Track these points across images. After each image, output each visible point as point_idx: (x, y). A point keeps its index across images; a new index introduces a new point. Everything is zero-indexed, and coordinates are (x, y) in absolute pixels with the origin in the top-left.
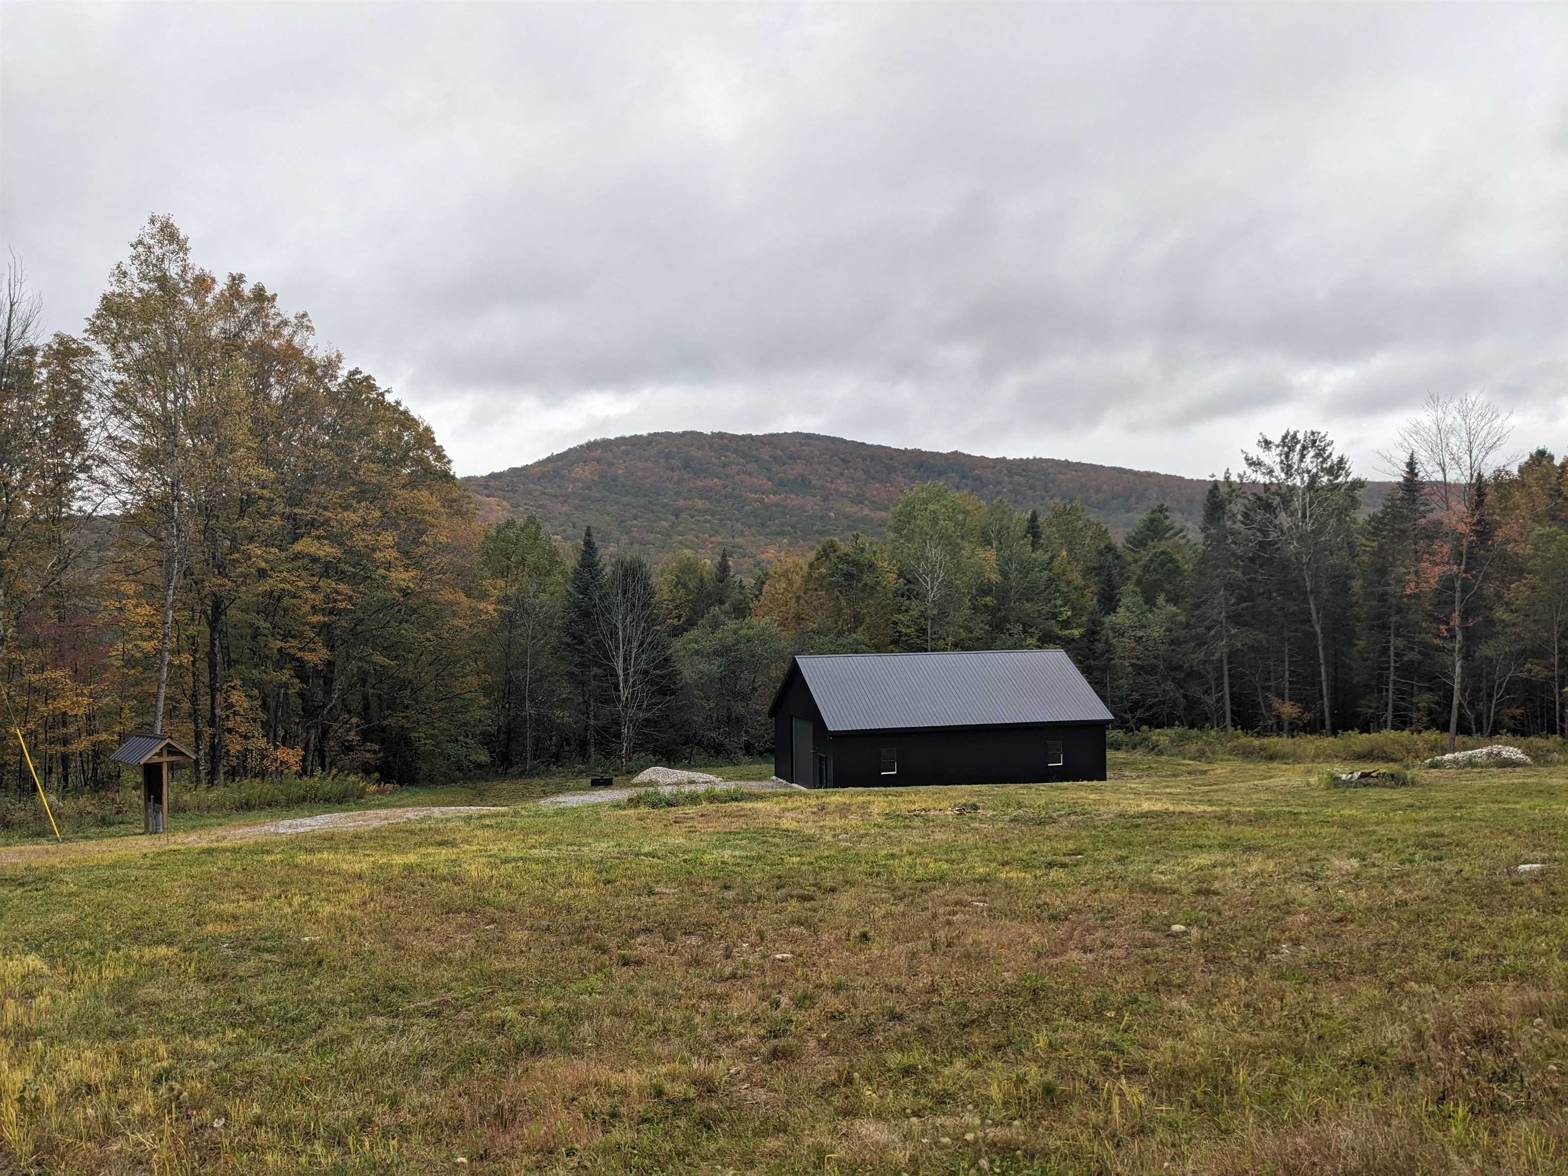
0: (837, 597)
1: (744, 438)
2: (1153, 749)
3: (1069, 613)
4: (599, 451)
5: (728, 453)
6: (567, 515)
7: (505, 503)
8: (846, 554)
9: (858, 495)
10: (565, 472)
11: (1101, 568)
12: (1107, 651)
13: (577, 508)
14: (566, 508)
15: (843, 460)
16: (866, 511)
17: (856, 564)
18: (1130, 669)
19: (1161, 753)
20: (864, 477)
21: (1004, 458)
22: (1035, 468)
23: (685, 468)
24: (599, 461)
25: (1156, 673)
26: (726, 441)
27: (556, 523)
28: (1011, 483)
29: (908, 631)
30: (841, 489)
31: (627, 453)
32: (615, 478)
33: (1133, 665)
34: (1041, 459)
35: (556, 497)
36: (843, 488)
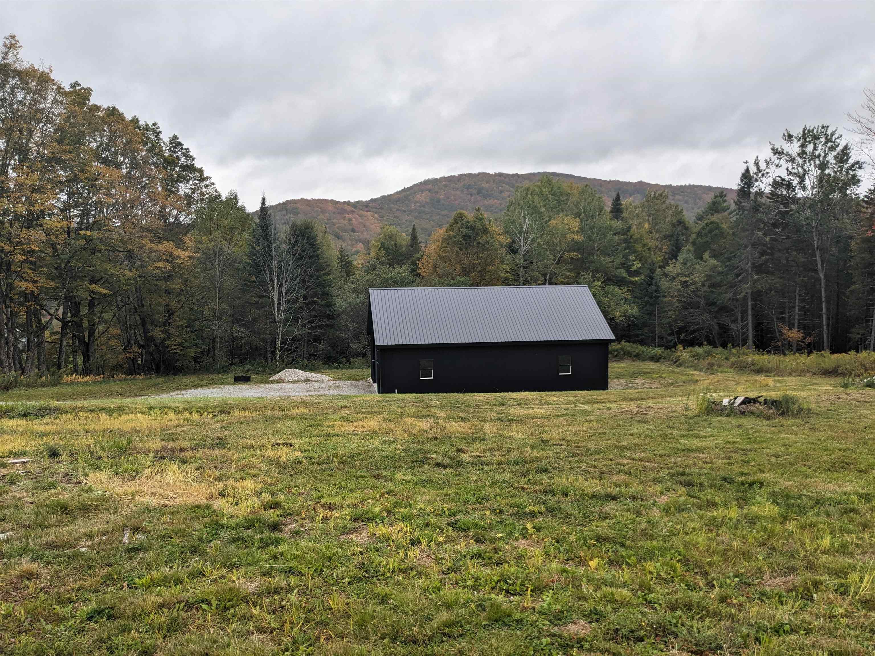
4: (431, 185)
5: (504, 185)
7: (376, 215)
10: (411, 197)
21: (671, 185)
22: (689, 191)
23: (478, 194)
24: (429, 191)
26: (503, 178)
31: (444, 186)
32: (439, 201)
34: (693, 185)
35: (405, 211)
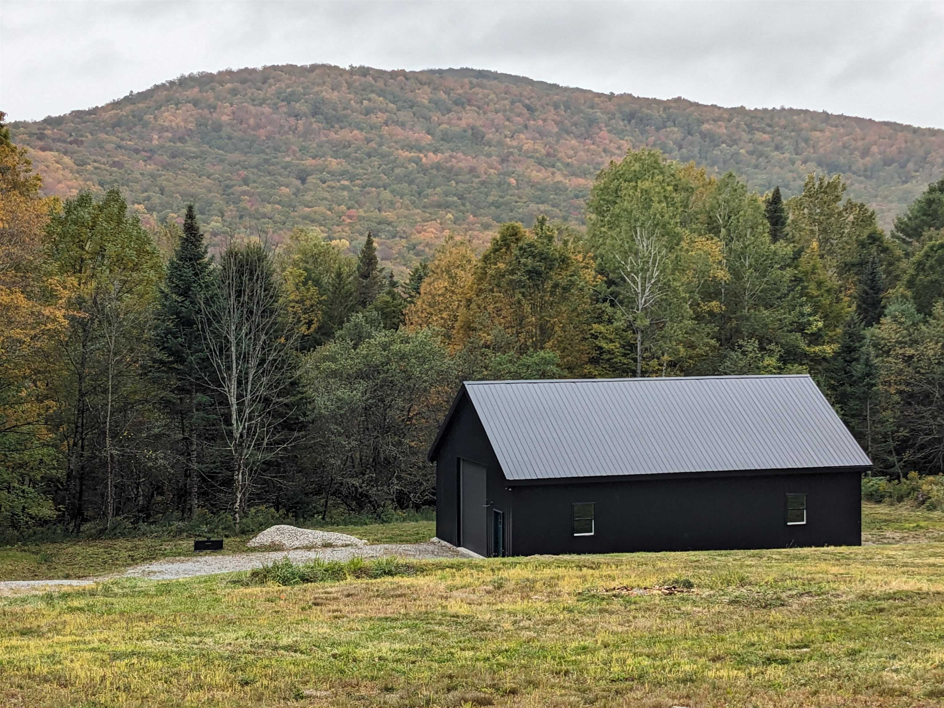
0: (519, 302)
1: (394, 74)
2: (923, 502)
3: (820, 324)
4: (196, 90)
5: (373, 96)
6: (153, 176)
7: (67, 159)
8: (531, 245)
9: (548, 155)
10: (149, 117)
11: (862, 264)
12: (868, 375)
13: (165, 167)
14: (151, 167)
15: (529, 108)
16: (559, 177)
17: (543, 257)
18: (897, 398)
19: (933, 508)
20: (556, 130)
21: (742, 108)
22: (783, 122)
23: (314, 114)
24: (196, 103)
25: (930, 403)
26: (370, 79)
27: (137, 187)
28: (750, 141)
29: (611, 346)
30: (525, 147)
31: (234, 92)
32: (218, 128)
33: (900, 392)
35: (137, 151)
36: (528, 146)
